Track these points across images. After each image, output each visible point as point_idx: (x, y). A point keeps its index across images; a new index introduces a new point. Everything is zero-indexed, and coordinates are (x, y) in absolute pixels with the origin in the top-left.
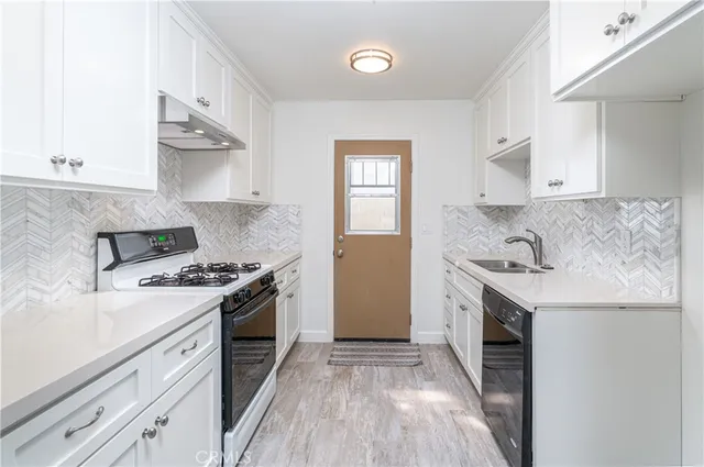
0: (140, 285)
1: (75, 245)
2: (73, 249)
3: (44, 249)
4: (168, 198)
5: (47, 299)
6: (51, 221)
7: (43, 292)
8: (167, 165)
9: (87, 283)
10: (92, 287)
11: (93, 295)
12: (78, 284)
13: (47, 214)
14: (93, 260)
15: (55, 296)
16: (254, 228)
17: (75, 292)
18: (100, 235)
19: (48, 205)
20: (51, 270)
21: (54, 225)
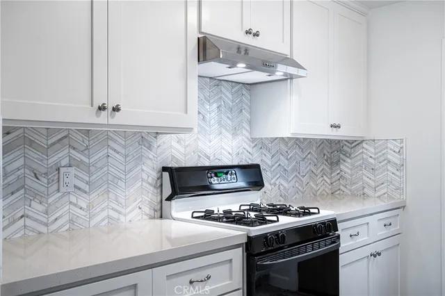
0: (193, 217)
1: (145, 177)
2: (143, 180)
3: (120, 179)
4: (234, 134)
5: (122, 218)
6: (126, 156)
7: (120, 213)
8: (233, 101)
9: (155, 211)
10: (159, 214)
11: (158, 221)
12: (147, 210)
13: (123, 151)
14: (159, 190)
15: (129, 218)
16: (346, 167)
17: (145, 217)
18: (165, 169)
19: (123, 143)
20: (126, 196)
21: (128, 159)
